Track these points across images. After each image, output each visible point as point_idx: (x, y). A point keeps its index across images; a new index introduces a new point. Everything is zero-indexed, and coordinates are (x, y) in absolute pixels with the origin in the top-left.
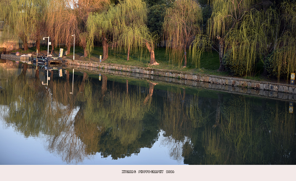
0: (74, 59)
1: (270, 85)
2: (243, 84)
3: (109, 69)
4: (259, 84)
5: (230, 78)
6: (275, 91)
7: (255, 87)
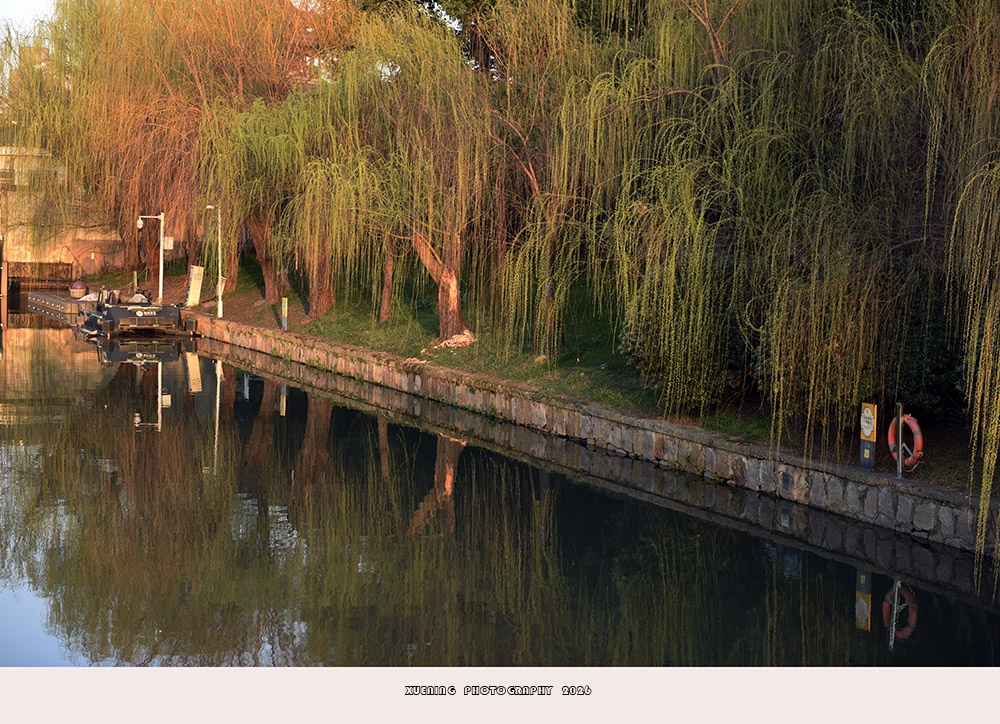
0: (220, 315)
1: (782, 468)
2: (688, 459)
3: (303, 364)
4: (744, 459)
5: (647, 423)
6: (796, 502)
7: (732, 478)
